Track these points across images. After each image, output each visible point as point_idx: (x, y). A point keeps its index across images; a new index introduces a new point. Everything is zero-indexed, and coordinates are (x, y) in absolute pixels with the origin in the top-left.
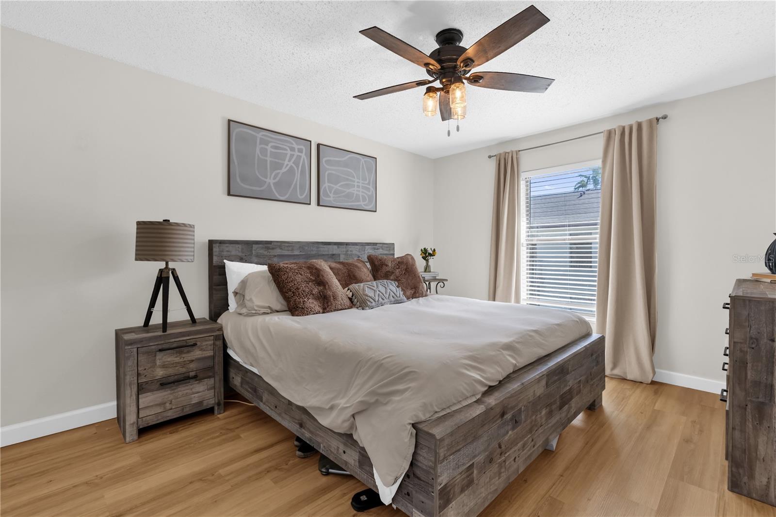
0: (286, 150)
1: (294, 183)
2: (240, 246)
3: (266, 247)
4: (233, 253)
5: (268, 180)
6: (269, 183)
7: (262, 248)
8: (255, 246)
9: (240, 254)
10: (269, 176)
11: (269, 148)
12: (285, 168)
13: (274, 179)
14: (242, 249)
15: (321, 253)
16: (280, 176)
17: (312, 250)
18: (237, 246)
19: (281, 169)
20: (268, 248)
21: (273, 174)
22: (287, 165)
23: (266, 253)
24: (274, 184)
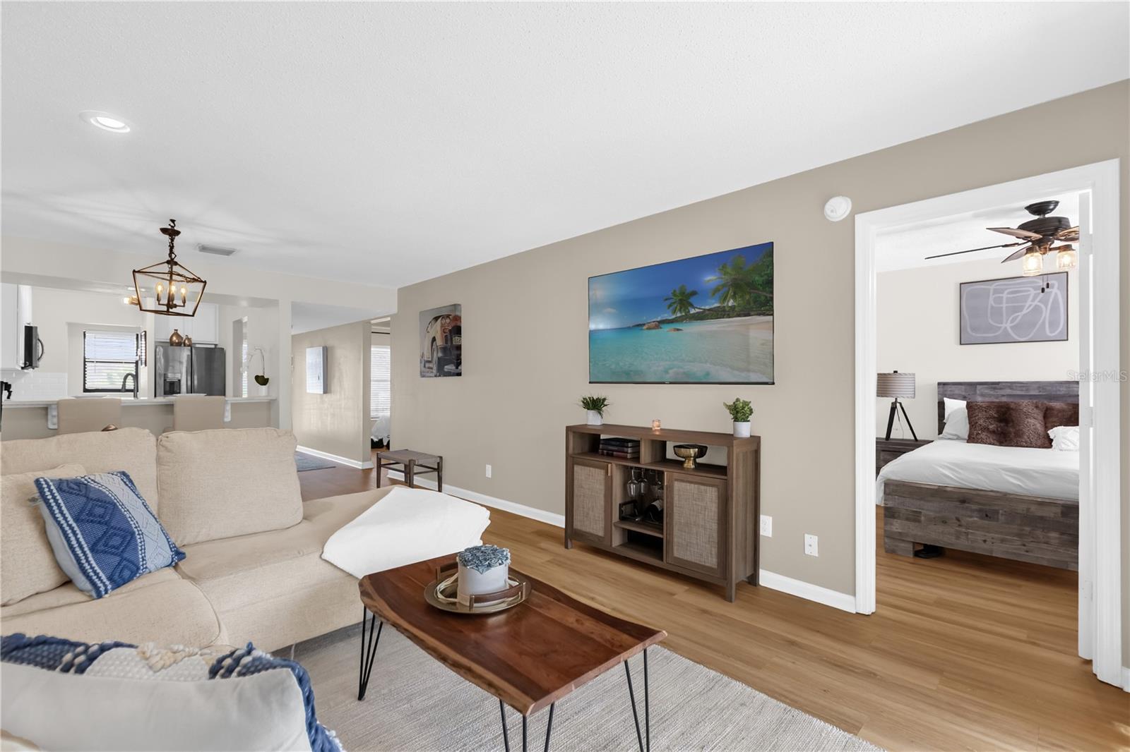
0: (1029, 291)
1: (1041, 321)
2: (963, 387)
3: (992, 388)
4: (957, 392)
5: (1003, 326)
6: (1006, 328)
7: (987, 388)
8: (979, 387)
9: (964, 393)
10: (1005, 321)
11: (1005, 295)
12: (1028, 308)
13: (1012, 322)
14: (965, 389)
15: (1071, 393)
16: (1020, 318)
17: (1059, 390)
18: (960, 386)
19: (1022, 311)
20: (995, 388)
21: (1011, 318)
22: (1030, 305)
23: (992, 393)
24: (1011, 327)
